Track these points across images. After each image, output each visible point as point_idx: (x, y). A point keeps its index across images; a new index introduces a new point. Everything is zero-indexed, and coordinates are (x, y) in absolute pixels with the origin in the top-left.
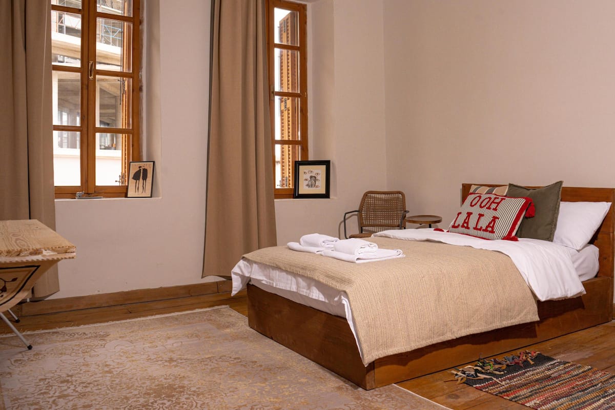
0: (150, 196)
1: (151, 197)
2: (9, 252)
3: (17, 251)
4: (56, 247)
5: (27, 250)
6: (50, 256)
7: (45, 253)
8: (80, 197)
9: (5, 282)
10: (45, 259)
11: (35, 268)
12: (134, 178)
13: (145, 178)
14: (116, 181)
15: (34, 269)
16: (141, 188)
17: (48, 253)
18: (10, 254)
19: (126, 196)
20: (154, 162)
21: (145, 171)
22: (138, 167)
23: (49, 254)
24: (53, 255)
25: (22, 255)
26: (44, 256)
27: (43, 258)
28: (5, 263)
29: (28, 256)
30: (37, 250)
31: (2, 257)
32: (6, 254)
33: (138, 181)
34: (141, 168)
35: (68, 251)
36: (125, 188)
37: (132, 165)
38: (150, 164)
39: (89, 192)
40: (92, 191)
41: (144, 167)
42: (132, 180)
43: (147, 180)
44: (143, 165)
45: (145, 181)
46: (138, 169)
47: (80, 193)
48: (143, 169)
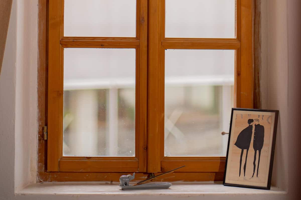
0: (265, 185)
1: (268, 188)
12: (237, 144)
13: (258, 146)
16: (250, 166)
19: (223, 182)
20: (277, 113)
21: (260, 129)
22: (247, 121)
33: (245, 151)
34: (253, 124)
36: (224, 162)
37: (237, 116)
38: (270, 116)
39: (151, 170)
40: (155, 168)
41: (258, 120)
42: (235, 146)
43: (262, 150)
44: (257, 118)
45: (258, 151)
46: (247, 125)
47: (128, 176)
48: (255, 125)
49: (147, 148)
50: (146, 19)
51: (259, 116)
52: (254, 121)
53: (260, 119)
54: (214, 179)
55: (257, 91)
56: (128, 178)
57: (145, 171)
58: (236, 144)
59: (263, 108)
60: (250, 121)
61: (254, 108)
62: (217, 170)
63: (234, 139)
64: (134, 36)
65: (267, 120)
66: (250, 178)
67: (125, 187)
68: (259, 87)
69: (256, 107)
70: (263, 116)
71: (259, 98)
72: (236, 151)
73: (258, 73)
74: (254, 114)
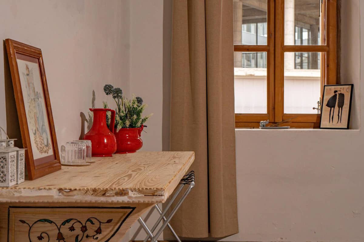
0: (346, 127)
1: (348, 128)
2: (95, 190)
3: (103, 190)
4: (143, 189)
5: (112, 190)
6: (136, 198)
7: (131, 194)
8: (264, 127)
9: (100, 222)
10: (131, 201)
11: (131, 210)
13: (341, 105)
14: (314, 108)
15: (129, 211)
16: (336, 117)
17: (134, 194)
18: (96, 193)
19: (319, 127)
20: (352, 86)
21: (342, 96)
22: (333, 92)
23: (135, 196)
24: (140, 197)
25: (107, 194)
26: (130, 197)
27: (128, 200)
28: (91, 202)
29: (113, 196)
30: (123, 190)
31: (89, 196)
32: (92, 193)
33: (332, 109)
34: (337, 93)
35: (156, 194)
36: (319, 117)
37: (327, 89)
38: (348, 88)
39: (276, 121)
40: (279, 119)
41: (340, 91)
42: (326, 106)
43: (343, 107)
44: (340, 89)
45: (340, 108)
46: (334, 94)
47: (265, 121)
48: (339, 94)
49: (274, 108)
50: (273, 34)
51: (341, 88)
52: (338, 91)
53: (342, 90)
54: (313, 127)
55: (339, 76)
56: (265, 122)
57: (273, 122)
58: (327, 105)
59: (342, 84)
60: (335, 92)
61: (337, 84)
62: (315, 121)
63: (325, 103)
64: (266, 44)
65: (346, 90)
66: (336, 123)
67: (263, 127)
68: (340, 73)
69: (338, 83)
70: (343, 88)
71: (340, 80)
72: (326, 109)
73: (339, 66)
74: (338, 88)
